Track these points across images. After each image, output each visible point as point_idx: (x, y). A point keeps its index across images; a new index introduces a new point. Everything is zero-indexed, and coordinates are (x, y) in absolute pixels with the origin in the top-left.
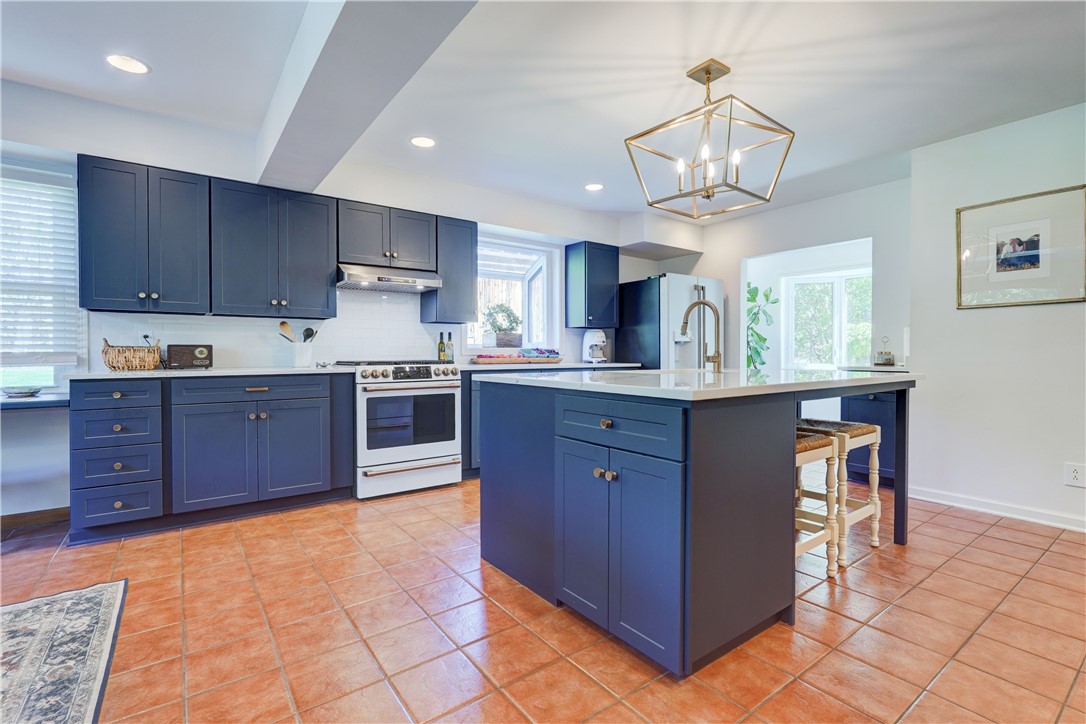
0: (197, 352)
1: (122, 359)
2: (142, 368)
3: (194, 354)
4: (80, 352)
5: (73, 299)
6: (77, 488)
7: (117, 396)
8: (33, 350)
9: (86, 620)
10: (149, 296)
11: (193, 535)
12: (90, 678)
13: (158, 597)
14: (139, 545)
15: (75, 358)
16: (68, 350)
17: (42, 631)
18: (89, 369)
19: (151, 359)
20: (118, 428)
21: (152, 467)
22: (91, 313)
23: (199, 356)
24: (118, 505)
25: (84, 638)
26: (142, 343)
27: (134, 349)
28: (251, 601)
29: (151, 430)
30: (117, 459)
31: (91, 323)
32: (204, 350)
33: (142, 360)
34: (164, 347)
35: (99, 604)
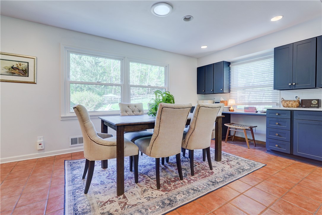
0: (313, 102)
1: (286, 104)
2: (292, 107)
3: (311, 102)
4: (277, 102)
5: (272, 88)
6: (267, 138)
7: (277, 114)
8: (266, 101)
9: (249, 168)
10: (292, 84)
11: (298, 164)
12: (235, 177)
13: (267, 172)
14: (281, 159)
15: (276, 104)
16: (274, 101)
17: (241, 165)
18: (280, 107)
19: (295, 104)
20: (277, 123)
21: (287, 138)
22: (281, 91)
23: (313, 103)
24: (277, 146)
25: (243, 170)
26: (295, 99)
27: (290, 101)
28: (286, 188)
29: (287, 126)
30: (277, 132)
31: (281, 94)
32: (316, 101)
33: (292, 104)
34: (300, 100)
35: (254, 166)
